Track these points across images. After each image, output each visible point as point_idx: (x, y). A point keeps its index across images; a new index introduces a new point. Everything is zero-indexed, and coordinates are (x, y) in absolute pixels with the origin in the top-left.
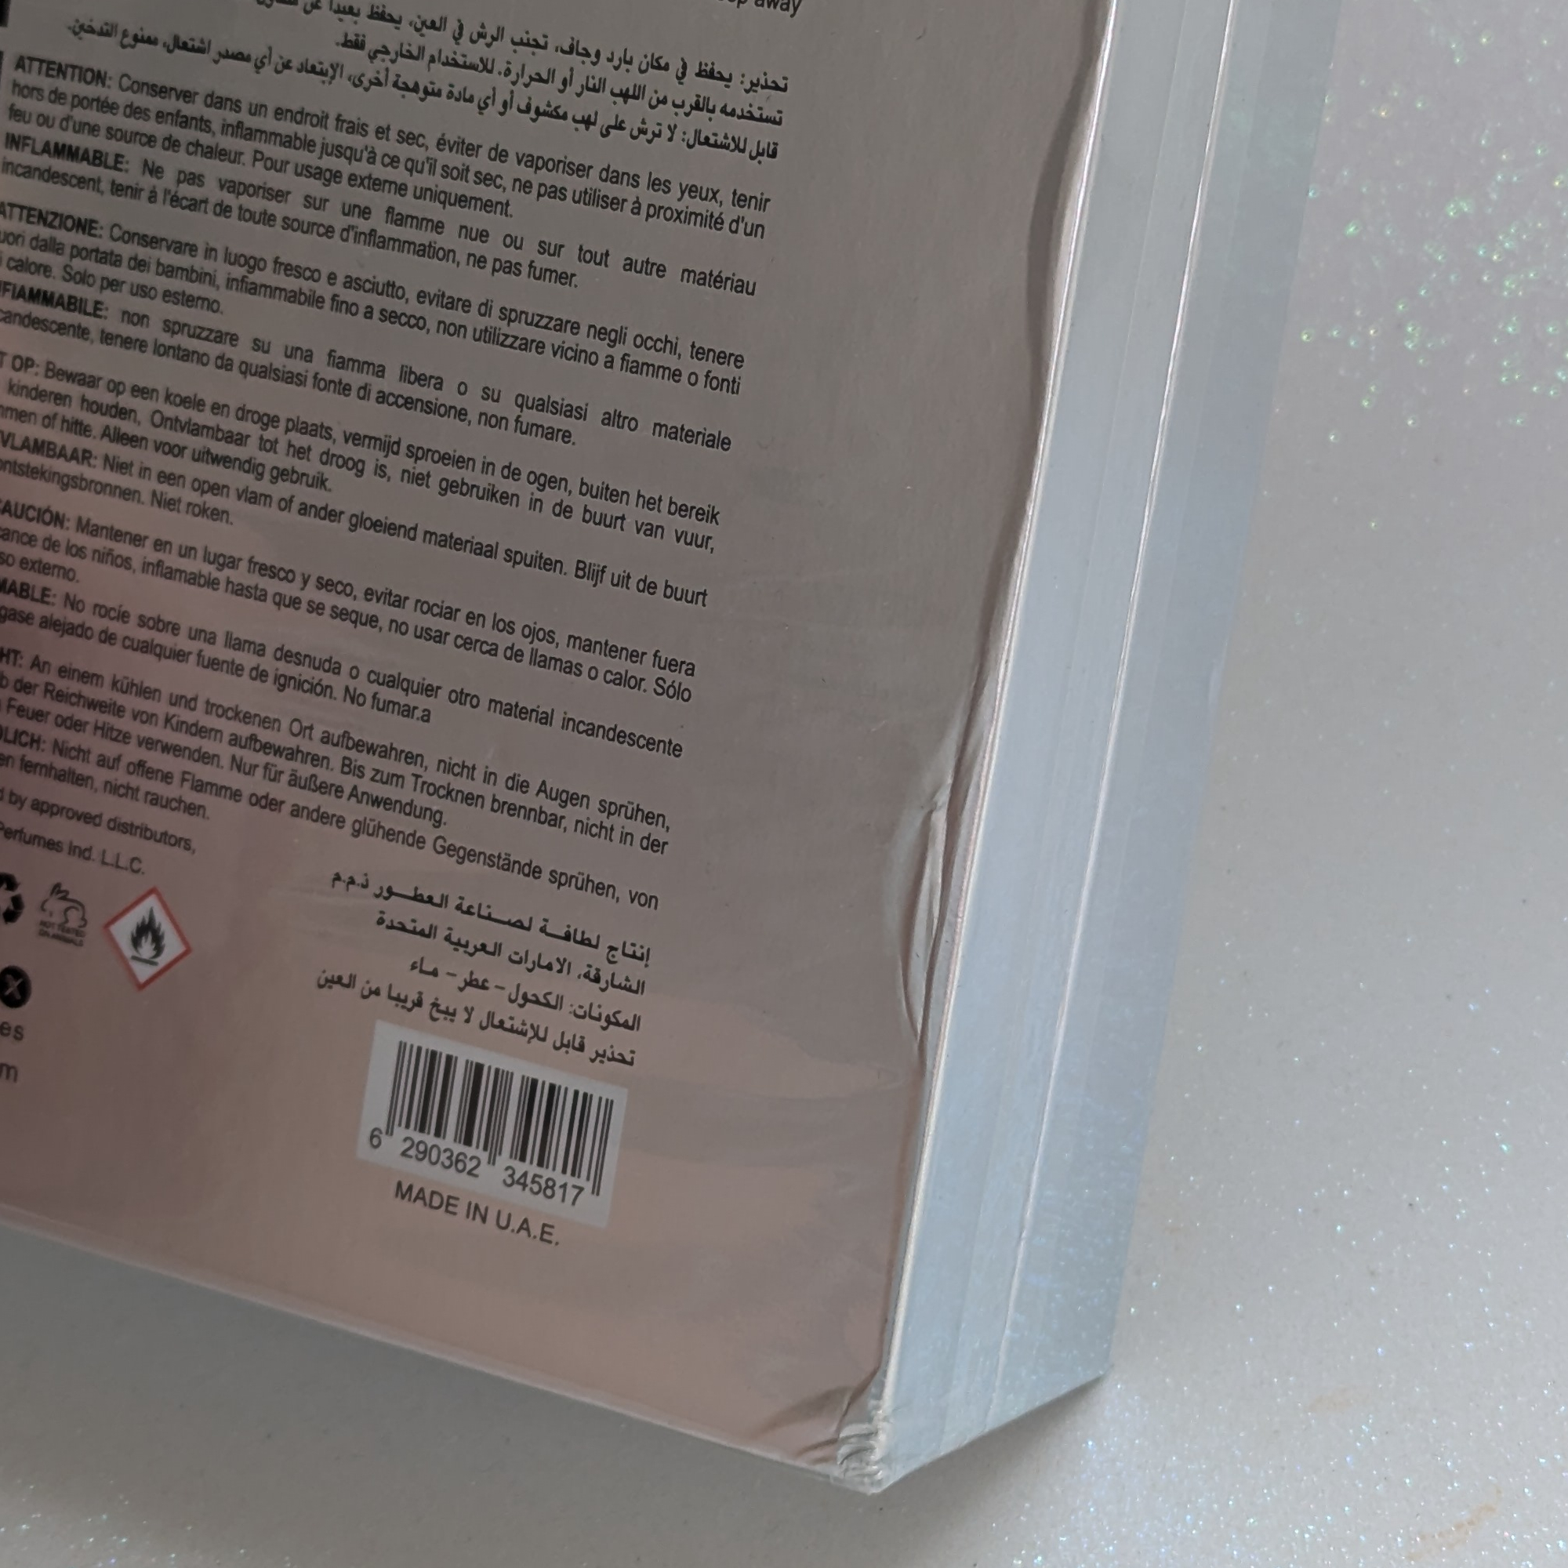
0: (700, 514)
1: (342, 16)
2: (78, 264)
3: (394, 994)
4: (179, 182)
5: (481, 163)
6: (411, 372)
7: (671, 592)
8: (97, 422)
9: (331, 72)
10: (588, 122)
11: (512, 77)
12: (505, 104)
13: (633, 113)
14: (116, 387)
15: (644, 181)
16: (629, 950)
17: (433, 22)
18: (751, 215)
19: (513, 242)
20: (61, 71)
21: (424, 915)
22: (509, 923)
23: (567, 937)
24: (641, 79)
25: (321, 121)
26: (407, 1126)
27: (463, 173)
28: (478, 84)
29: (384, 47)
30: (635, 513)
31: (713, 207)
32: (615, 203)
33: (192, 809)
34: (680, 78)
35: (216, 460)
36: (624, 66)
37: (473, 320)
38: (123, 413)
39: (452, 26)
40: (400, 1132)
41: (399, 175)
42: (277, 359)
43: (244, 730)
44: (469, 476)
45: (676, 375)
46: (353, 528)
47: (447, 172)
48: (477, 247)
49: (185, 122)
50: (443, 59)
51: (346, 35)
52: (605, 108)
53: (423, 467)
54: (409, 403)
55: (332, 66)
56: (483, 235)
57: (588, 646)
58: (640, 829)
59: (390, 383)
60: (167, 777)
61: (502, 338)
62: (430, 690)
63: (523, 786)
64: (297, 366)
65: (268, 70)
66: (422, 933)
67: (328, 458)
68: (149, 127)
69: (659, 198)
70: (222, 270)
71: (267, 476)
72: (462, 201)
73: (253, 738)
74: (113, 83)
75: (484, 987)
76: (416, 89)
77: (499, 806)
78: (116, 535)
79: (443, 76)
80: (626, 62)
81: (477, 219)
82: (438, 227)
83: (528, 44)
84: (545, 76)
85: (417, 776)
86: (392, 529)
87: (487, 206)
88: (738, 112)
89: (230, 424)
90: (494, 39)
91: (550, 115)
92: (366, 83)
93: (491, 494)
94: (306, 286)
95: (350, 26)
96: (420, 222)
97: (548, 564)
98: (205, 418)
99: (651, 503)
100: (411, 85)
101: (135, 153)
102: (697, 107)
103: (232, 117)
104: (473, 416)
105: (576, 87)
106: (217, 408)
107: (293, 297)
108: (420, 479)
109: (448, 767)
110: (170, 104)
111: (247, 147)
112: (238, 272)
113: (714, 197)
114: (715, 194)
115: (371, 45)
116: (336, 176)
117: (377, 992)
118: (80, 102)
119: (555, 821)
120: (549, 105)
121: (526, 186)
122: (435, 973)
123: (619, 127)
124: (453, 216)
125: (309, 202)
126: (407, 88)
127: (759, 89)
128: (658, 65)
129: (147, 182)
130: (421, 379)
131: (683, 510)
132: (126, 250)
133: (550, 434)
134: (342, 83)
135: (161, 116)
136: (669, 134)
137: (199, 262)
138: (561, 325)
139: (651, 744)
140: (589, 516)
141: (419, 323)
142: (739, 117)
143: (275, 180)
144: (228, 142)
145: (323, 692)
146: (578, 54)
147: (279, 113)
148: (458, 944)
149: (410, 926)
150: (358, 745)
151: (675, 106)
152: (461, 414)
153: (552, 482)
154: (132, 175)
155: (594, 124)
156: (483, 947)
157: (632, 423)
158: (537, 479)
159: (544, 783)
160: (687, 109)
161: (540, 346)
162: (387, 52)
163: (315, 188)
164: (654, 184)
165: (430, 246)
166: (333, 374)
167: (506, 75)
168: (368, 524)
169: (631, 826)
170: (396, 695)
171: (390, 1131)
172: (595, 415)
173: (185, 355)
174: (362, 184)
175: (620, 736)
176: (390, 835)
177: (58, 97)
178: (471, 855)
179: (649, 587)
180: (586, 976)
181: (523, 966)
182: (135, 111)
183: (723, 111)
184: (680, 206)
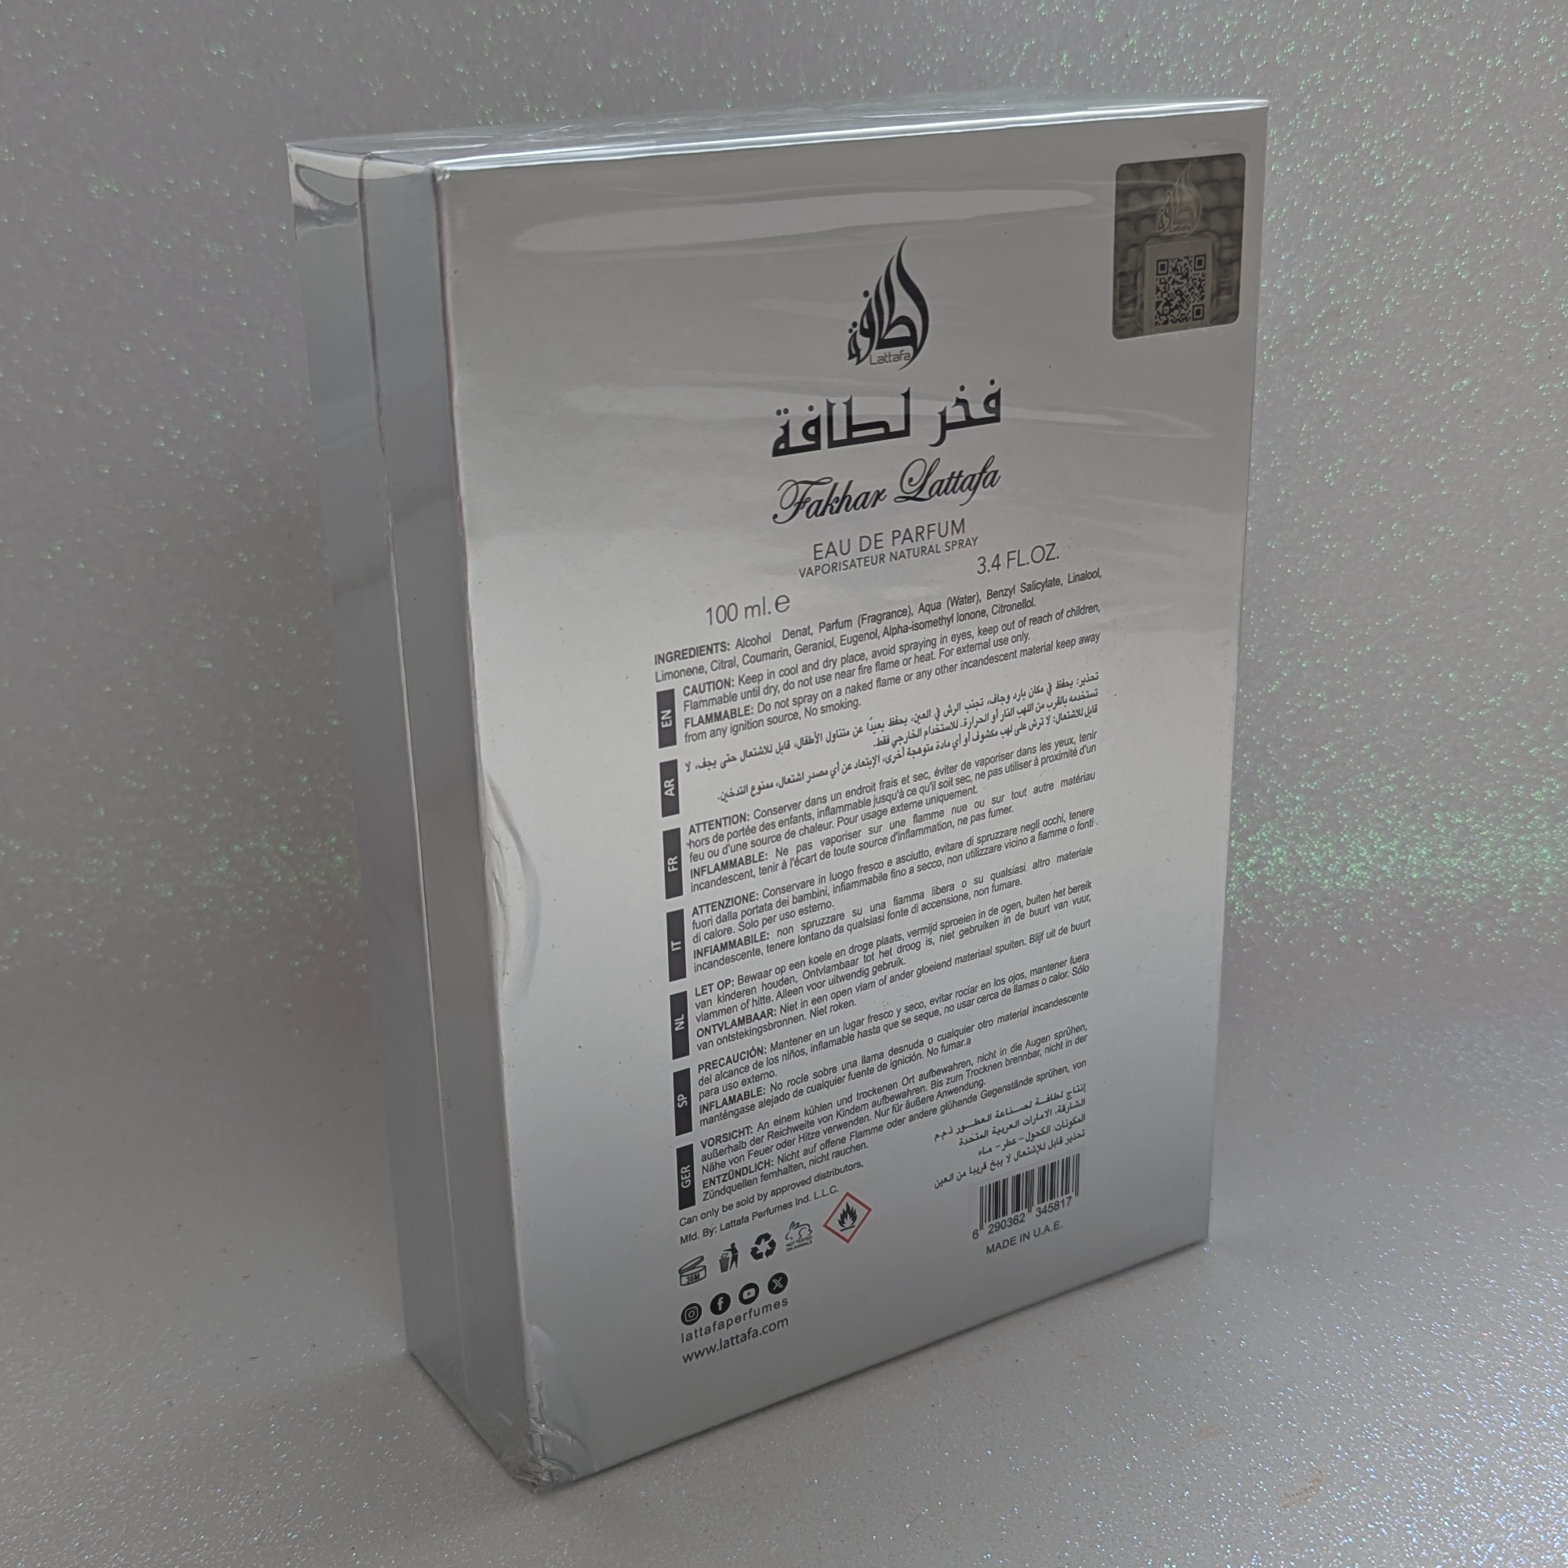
0: (1083, 887)
1: (873, 731)
2: (747, 919)
3: (973, 1170)
4: (798, 852)
5: (960, 773)
6: (938, 888)
7: (1075, 928)
8: (772, 993)
9: (873, 761)
10: (1008, 732)
11: (968, 725)
12: (966, 741)
13: (1028, 719)
14: (781, 970)
15: (1038, 749)
16: (1076, 1089)
17: (924, 715)
18: (1089, 743)
19: (979, 804)
20: (719, 824)
21: (980, 1129)
22: (1022, 1109)
23: (1048, 1100)
24: (1030, 701)
25: (872, 788)
26: (989, 1221)
27: (950, 783)
28: (951, 736)
29: (900, 737)
30: (1053, 901)
31: (1072, 746)
32: (1027, 764)
33: (858, 1148)
34: (1049, 693)
35: (842, 979)
36: (1022, 698)
37: (966, 850)
38: (786, 981)
39: (934, 712)
40: (986, 1225)
41: (918, 797)
42: (867, 915)
43: (878, 1097)
44: (973, 923)
45: (1064, 831)
46: (919, 975)
47: (942, 786)
48: (962, 815)
49: (796, 820)
50: (932, 731)
51: (878, 739)
52: (1015, 721)
53: (949, 930)
54: (939, 903)
55: (873, 758)
56: (964, 808)
57: (1040, 971)
58: (1074, 1036)
59: (929, 898)
60: (843, 1140)
61: (980, 852)
62: (969, 1029)
63: (1019, 1047)
64: (878, 913)
65: (839, 774)
66: (982, 1137)
67: (901, 949)
68: (778, 830)
69: (1047, 753)
70: (829, 885)
71: (871, 972)
72: (951, 796)
73: (885, 1097)
74: (751, 817)
75: (1014, 1143)
76: (920, 752)
77: (1008, 1062)
78: (795, 1041)
79: (933, 740)
80: (1023, 696)
81: (958, 802)
82: (941, 813)
83: (974, 706)
84: (984, 719)
85: (968, 1071)
86: (938, 966)
87: (964, 793)
88: (1078, 697)
89: (848, 957)
90: (956, 710)
91: (990, 736)
92: (893, 759)
93: (986, 926)
94: (876, 872)
95: (880, 734)
96: (931, 816)
97: (1017, 944)
98: (835, 961)
99: (1059, 894)
100: (917, 751)
101: (770, 849)
102: (1059, 703)
103: (823, 807)
104: (971, 895)
105: (1000, 718)
106: (838, 954)
107: (870, 881)
108: (949, 936)
109: (983, 1058)
110: (786, 815)
111: (834, 818)
112: (838, 882)
113: (1071, 742)
114: (1071, 740)
115: (892, 740)
116: (884, 812)
117: (965, 1174)
118: (732, 835)
119: (1036, 1054)
120: (988, 731)
121: (982, 776)
122: (990, 1150)
123: (1023, 728)
124: (947, 806)
125: (872, 831)
126: (915, 753)
127: (1086, 683)
128: (1038, 691)
129: (780, 860)
130: (943, 890)
131: (1074, 890)
132: (773, 900)
133: (1010, 885)
134: (881, 764)
135: (781, 823)
136: (1047, 721)
137: (817, 887)
138: (1007, 833)
139: (1074, 998)
140: (1033, 913)
141: (939, 863)
142: (1078, 700)
143: (851, 828)
144: (824, 820)
145: (917, 1058)
146: (999, 701)
147: (849, 794)
148: (1000, 1131)
149: (975, 1137)
150: (938, 1072)
151: (1048, 707)
152: (966, 896)
153: (1013, 906)
154: (772, 859)
155: (1011, 731)
156: (1011, 1126)
157: (1047, 862)
158: (1006, 909)
159: (1028, 1041)
160: (1054, 706)
161: (999, 847)
162: (902, 739)
163: (874, 822)
164: (1043, 748)
165: (938, 824)
166: (898, 908)
167: (965, 725)
168: (926, 970)
169: (1069, 1038)
170: (954, 1040)
171: (982, 1227)
172: (1029, 866)
173: (817, 936)
174: (898, 810)
175: (1059, 1002)
176: (960, 1103)
177: (720, 838)
178: (999, 1090)
179: (1064, 931)
180: (1059, 1111)
181: (1030, 1123)
182: (765, 827)
183: (1071, 700)
184: (1057, 753)
